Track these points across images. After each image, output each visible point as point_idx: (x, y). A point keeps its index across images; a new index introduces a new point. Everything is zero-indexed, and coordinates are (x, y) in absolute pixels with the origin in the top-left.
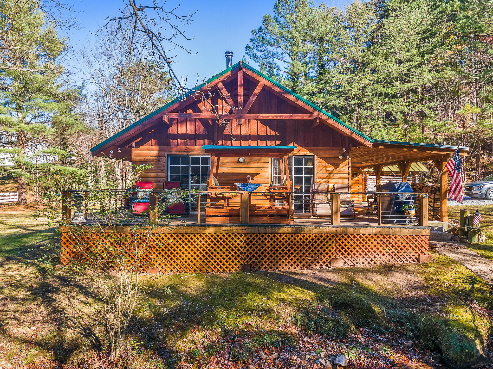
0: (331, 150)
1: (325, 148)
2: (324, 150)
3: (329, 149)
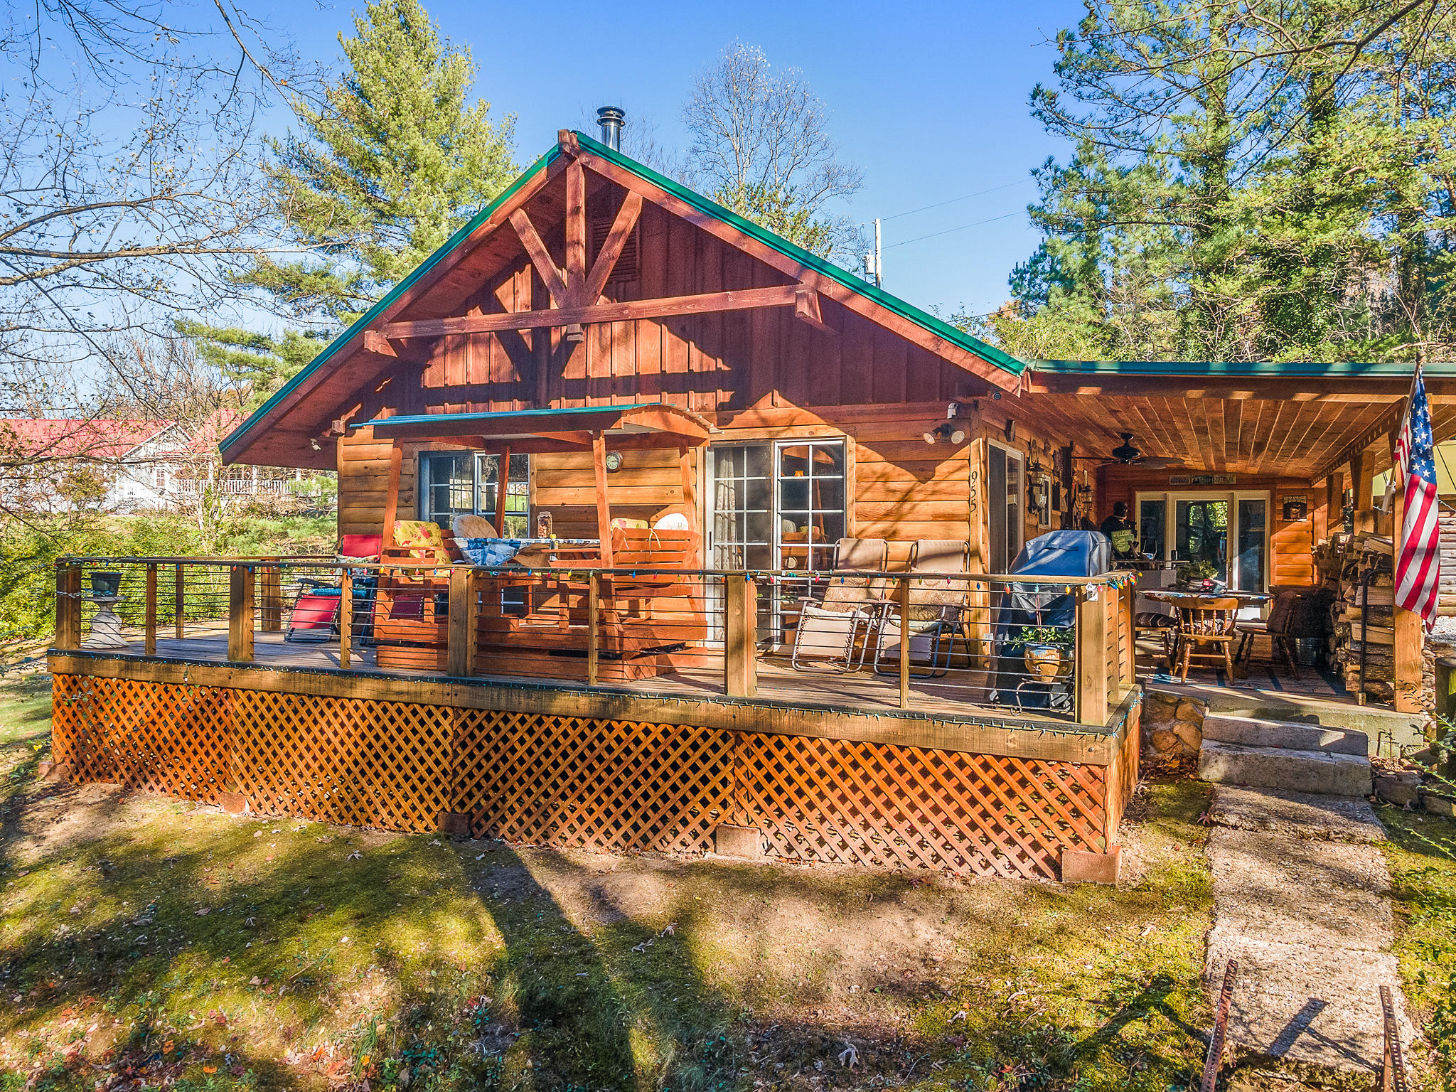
0: (904, 412)
2: (880, 412)
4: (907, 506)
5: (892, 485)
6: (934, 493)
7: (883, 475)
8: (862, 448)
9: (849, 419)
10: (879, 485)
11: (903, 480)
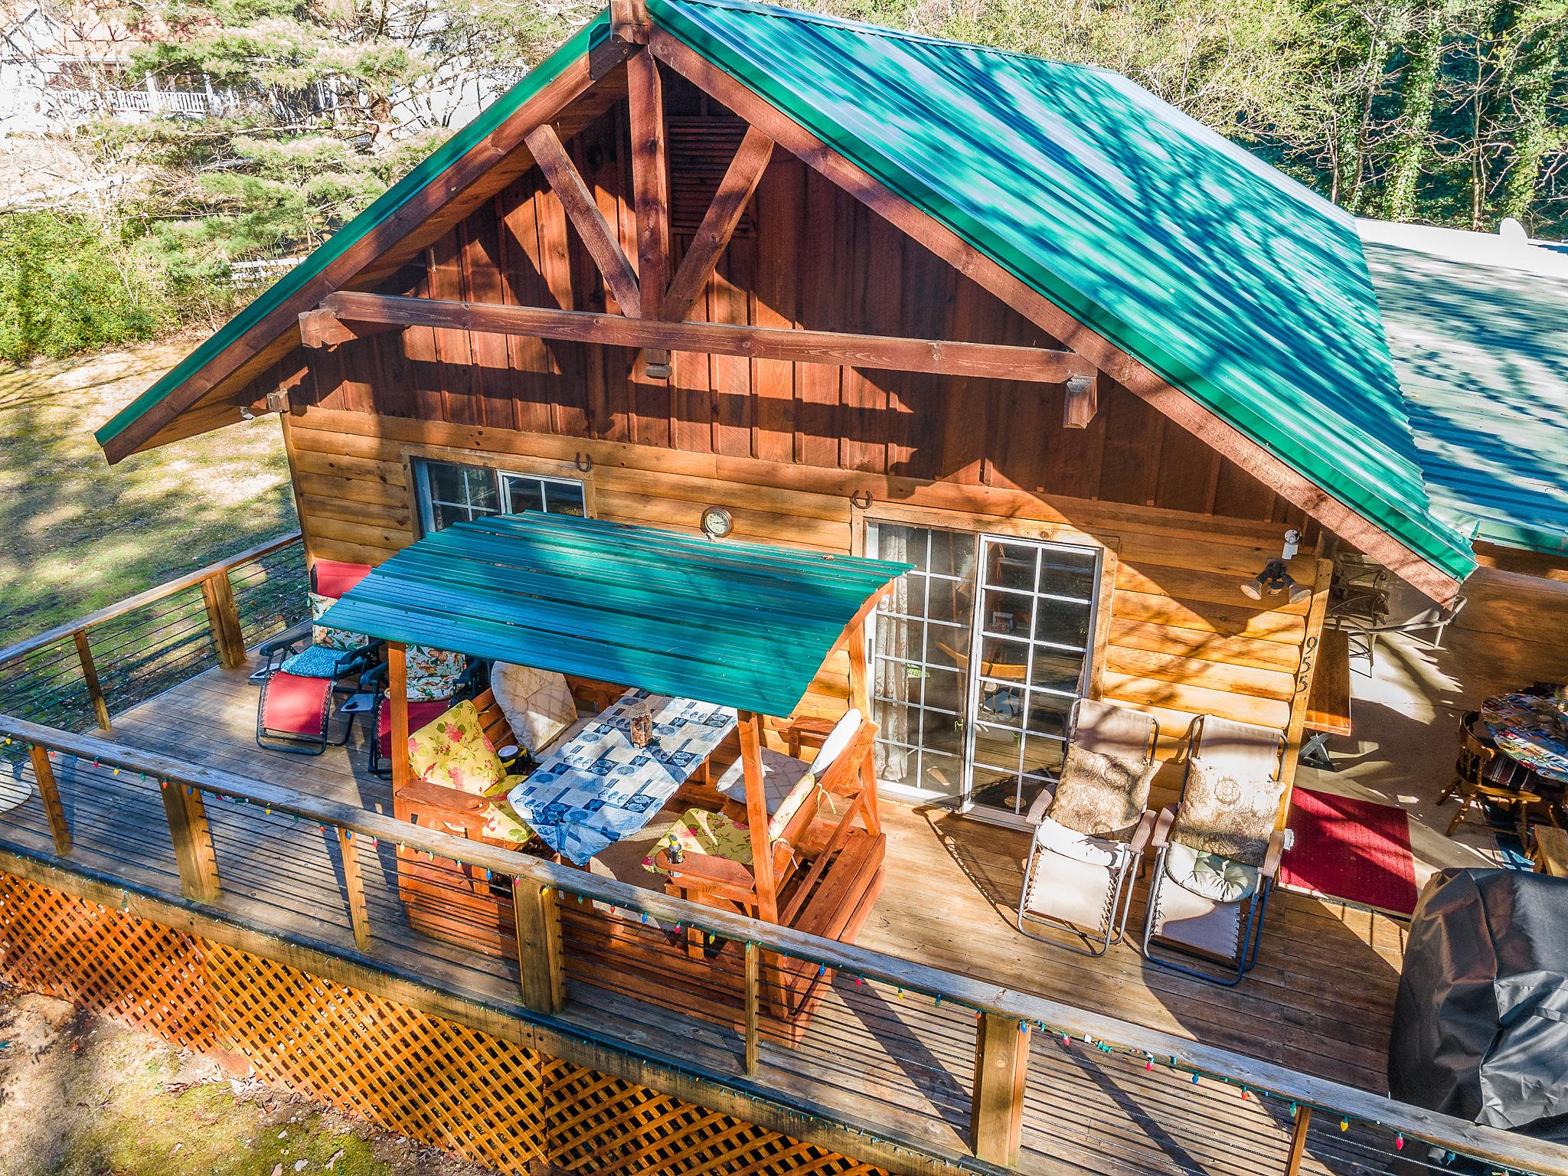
0: (1205, 528)
1: (1171, 514)
2: (1165, 523)
3: (1192, 526)
4: (1194, 665)
5: (1174, 631)
6: (1240, 654)
7: (1159, 614)
8: (1127, 569)
9: (1111, 525)
10: (1151, 627)
11: (1193, 628)
